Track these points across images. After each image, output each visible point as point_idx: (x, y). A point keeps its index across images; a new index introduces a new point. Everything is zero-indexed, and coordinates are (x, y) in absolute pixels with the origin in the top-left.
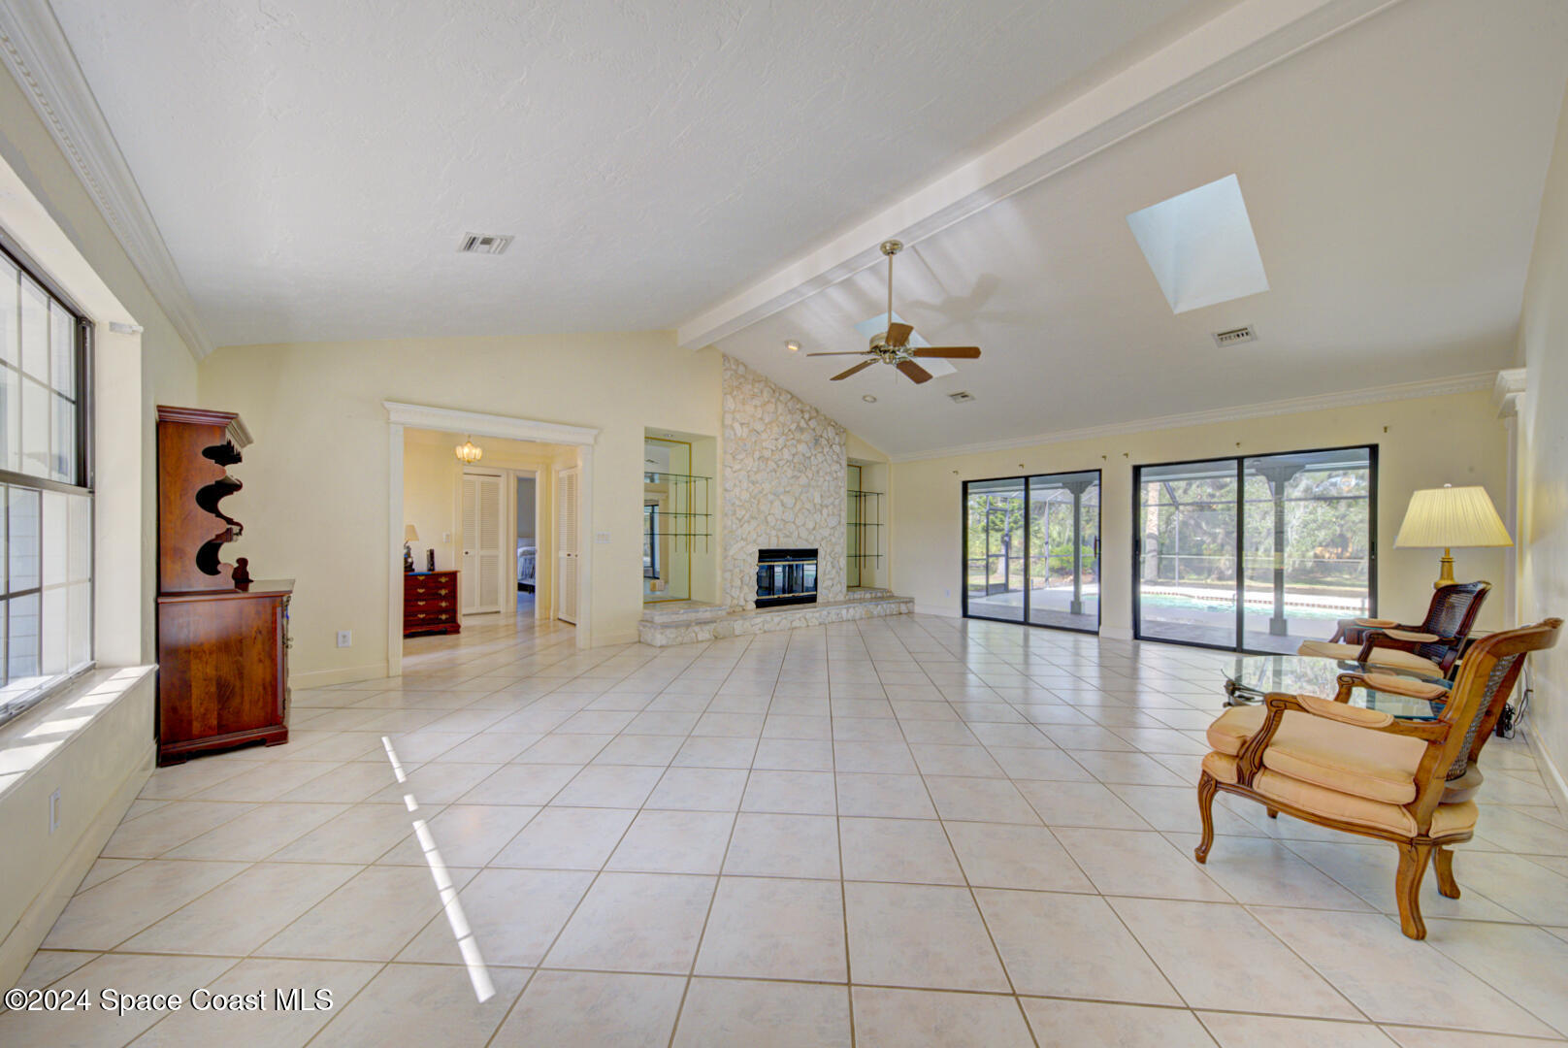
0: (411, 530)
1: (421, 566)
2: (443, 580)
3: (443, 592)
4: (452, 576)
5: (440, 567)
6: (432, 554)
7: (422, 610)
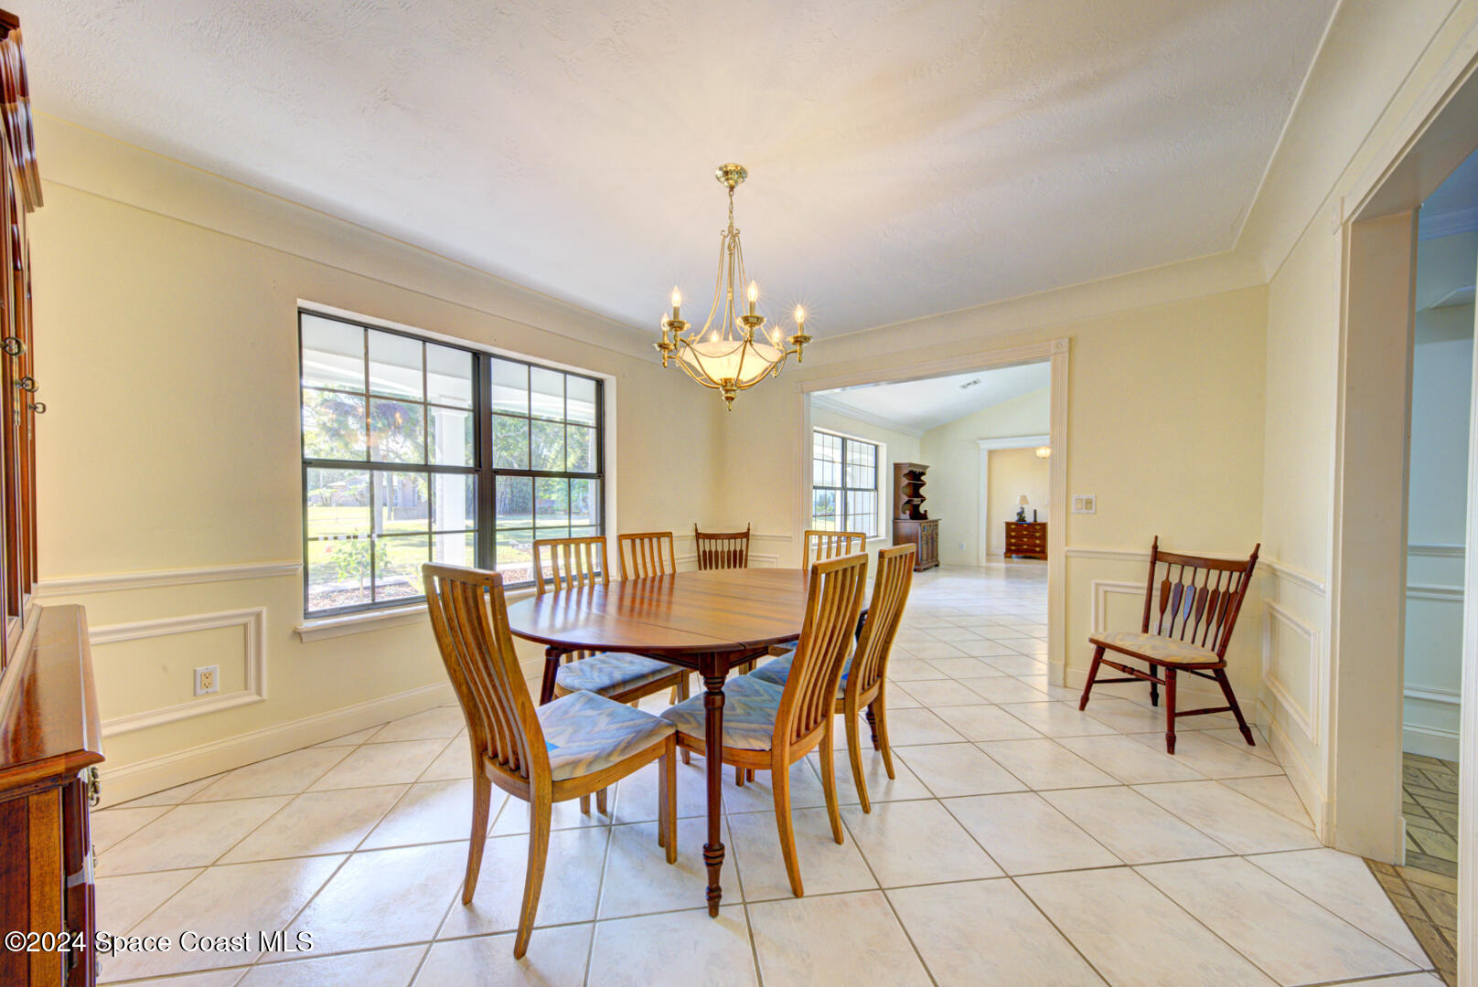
0: (1024, 499)
1: (1029, 518)
2: (1038, 527)
3: (1038, 534)
4: (1044, 526)
5: (1039, 520)
6: (1035, 512)
7: (1037, 538)
